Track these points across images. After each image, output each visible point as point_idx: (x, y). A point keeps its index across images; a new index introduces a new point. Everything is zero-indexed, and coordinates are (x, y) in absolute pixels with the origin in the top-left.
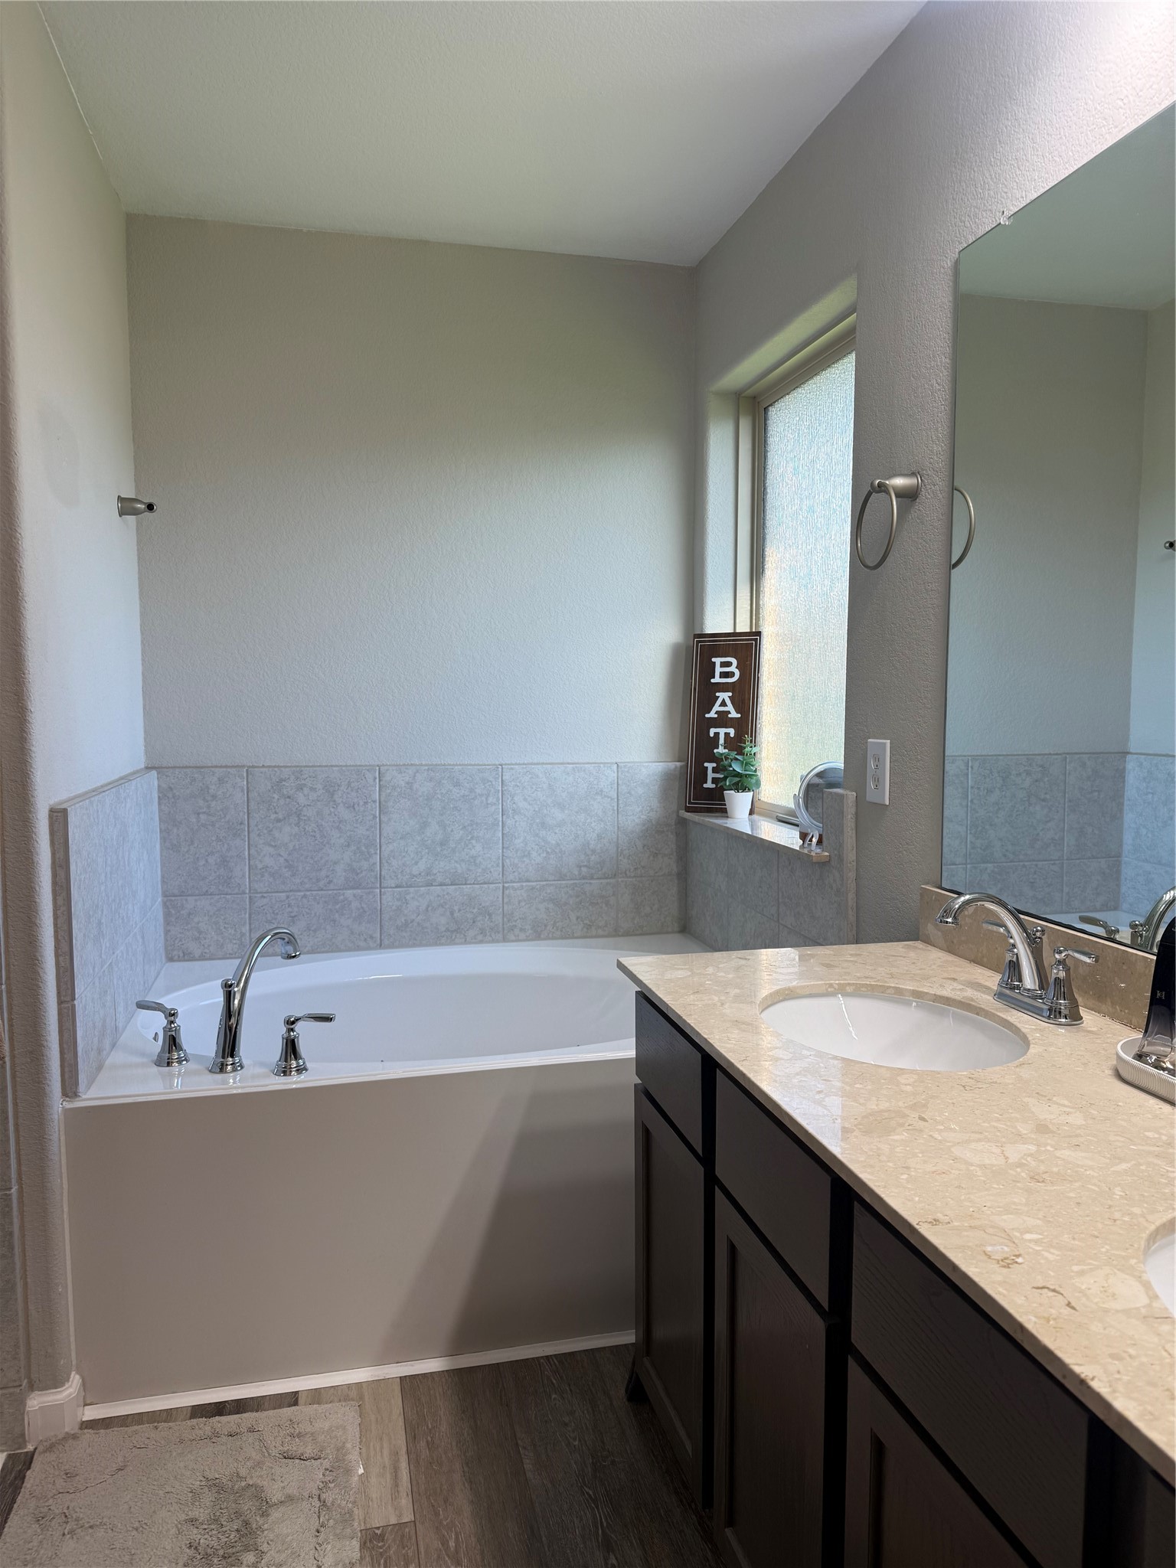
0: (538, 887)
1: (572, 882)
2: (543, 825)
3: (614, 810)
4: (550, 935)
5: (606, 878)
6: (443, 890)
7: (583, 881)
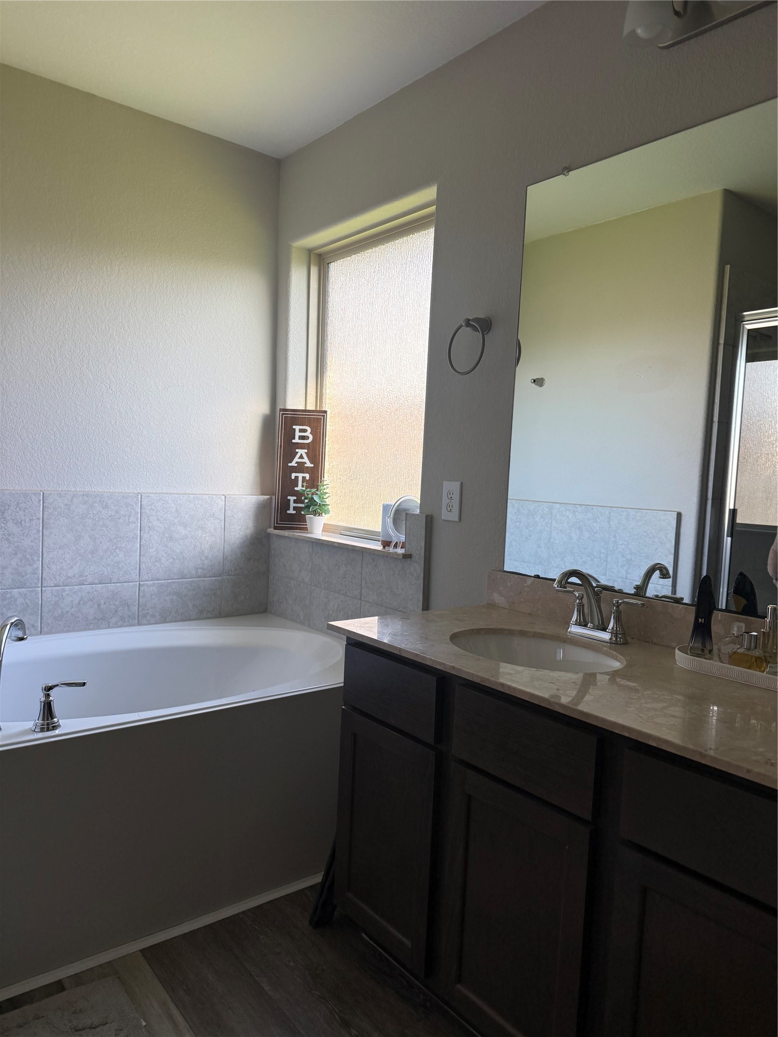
0: (166, 584)
1: (190, 580)
2: (171, 538)
3: (222, 528)
4: (173, 619)
5: (215, 577)
6: (92, 588)
7: (199, 579)
